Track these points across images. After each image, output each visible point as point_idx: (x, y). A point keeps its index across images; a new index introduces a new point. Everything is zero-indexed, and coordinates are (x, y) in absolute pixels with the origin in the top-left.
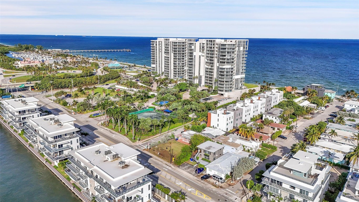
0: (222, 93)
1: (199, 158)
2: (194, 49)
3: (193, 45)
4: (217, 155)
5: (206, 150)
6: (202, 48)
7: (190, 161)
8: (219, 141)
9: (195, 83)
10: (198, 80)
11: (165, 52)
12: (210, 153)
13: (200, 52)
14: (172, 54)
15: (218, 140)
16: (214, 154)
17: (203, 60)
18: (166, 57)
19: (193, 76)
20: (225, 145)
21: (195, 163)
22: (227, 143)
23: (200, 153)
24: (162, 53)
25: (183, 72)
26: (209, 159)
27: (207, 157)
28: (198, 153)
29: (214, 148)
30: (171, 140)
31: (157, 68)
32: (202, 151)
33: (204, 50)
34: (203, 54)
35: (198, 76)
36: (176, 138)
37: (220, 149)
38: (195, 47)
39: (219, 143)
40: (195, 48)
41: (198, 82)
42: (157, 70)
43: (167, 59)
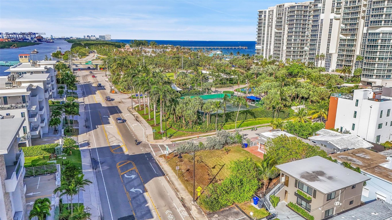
0: (370, 80)
1: (279, 200)
2: (322, 9)
3: (321, 2)
4: (337, 203)
5: (304, 180)
6: (337, 4)
7: (253, 204)
8: (350, 160)
9: (319, 66)
10: (324, 62)
11: (276, 26)
12: (315, 193)
13: (333, 12)
14: (286, 27)
15: (350, 158)
16: (329, 197)
17: (337, 25)
18: (277, 33)
19: (316, 54)
20: (369, 175)
21: (264, 214)
22: (376, 170)
23: (285, 188)
24: (272, 28)
25: (301, 54)
26: (309, 210)
27: (304, 203)
28: (279, 185)
29: (330, 178)
30: (233, 145)
31: (263, 50)
32: (292, 182)
33: (339, 9)
34: (338, 16)
35: (325, 55)
36: (245, 142)
37: (353, 187)
38: (324, 5)
39: (351, 168)
40: (324, 7)
41: (323, 65)
42: (262, 54)
43: (279, 36)
